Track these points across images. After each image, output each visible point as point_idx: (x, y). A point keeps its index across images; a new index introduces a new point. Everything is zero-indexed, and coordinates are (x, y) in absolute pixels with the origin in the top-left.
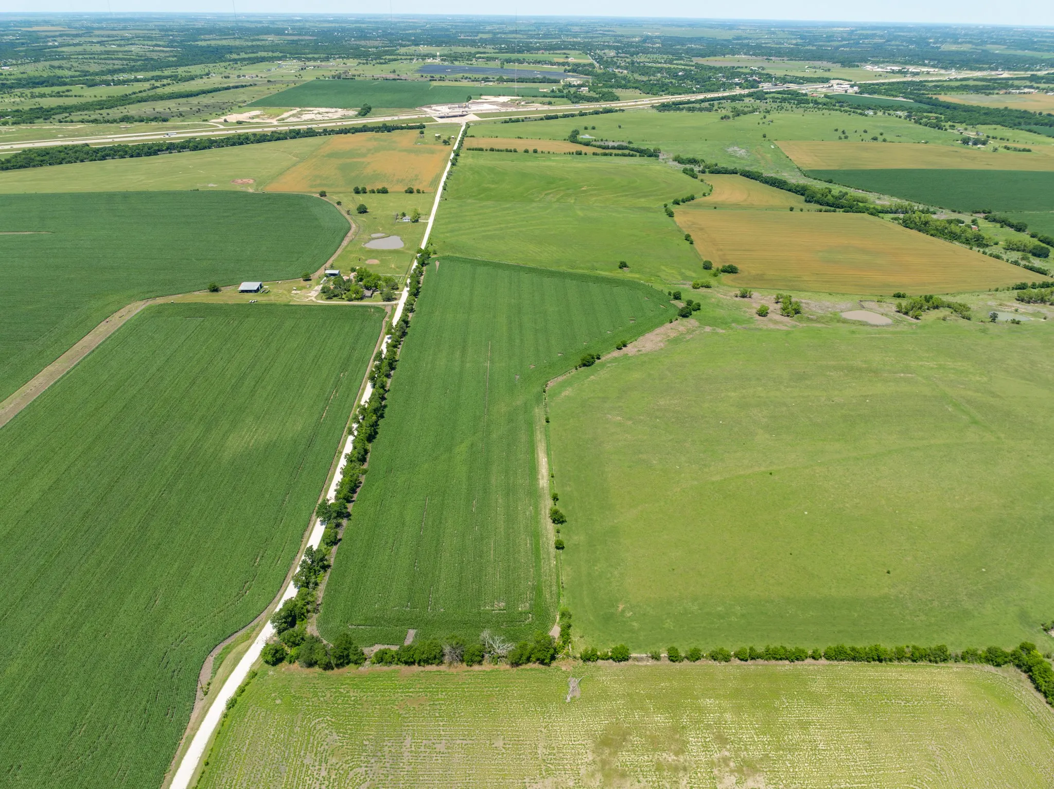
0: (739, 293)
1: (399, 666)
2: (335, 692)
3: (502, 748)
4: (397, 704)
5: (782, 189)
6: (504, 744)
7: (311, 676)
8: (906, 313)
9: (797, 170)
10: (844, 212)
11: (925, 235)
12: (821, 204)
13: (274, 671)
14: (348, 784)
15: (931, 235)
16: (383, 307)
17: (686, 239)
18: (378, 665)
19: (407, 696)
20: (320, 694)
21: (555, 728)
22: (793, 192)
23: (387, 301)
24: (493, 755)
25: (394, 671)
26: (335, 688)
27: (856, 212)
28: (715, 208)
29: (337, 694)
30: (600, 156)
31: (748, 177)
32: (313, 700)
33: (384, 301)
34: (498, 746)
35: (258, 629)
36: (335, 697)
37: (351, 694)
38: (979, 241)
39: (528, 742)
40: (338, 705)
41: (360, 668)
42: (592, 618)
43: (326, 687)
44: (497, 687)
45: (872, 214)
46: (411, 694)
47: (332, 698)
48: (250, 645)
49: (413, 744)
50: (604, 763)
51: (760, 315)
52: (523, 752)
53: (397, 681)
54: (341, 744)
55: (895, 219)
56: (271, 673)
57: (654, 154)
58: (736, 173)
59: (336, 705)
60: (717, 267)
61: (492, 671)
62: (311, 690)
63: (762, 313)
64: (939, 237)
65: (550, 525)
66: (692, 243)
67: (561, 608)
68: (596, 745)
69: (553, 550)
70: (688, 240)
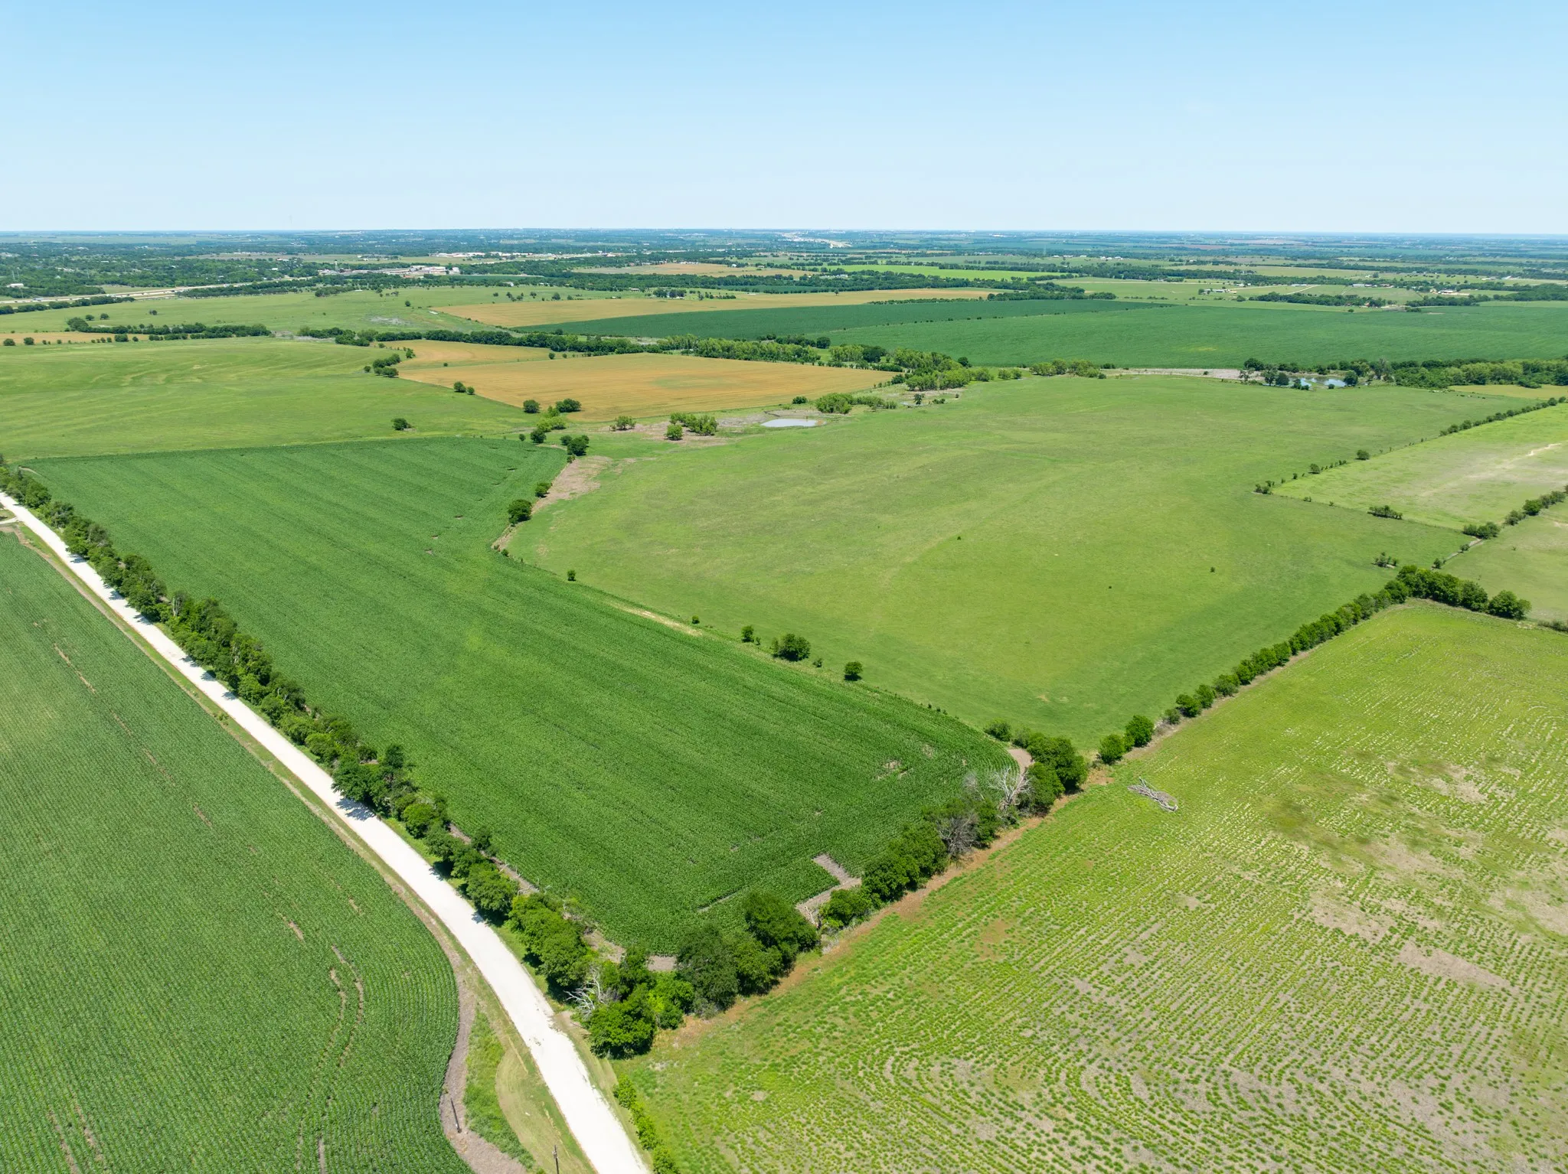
0: (615, 424)
1: (883, 910)
2: (844, 1010)
3: (1207, 905)
4: (973, 954)
5: (506, 344)
6: (1199, 898)
7: (752, 1017)
8: (832, 411)
10: (618, 353)
11: (737, 361)
12: (579, 351)
13: (659, 1059)
14: (1111, 1105)
17: (457, 391)
18: (845, 930)
19: (968, 936)
20: (818, 1030)
21: (1215, 845)
22: (525, 345)
24: (1212, 920)
25: (889, 919)
26: (832, 1004)
27: (632, 352)
28: (446, 365)
29: (852, 1009)
30: (163, 340)
31: (441, 339)
32: (822, 1046)
34: (1196, 906)
35: (494, 1024)
36: (857, 1015)
37: (876, 992)
38: (802, 357)
39: (1219, 878)
40: (883, 1021)
41: (825, 950)
43: (811, 1013)
44: (1067, 848)
45: (654, 352)
46: (969, 930)
47: (853, 1020)
48: (528, 1059)
49: (1096, 982)
50: (1325, 843)
51: (672, 439)
52: (1233, 892)
53: (917, 928)
54: (993, 1066)
55: (686, 353)
56: (660, 1066)
57: (258, 332)
58: (420, 338)
59: (879, 1024)
60: (544, 408)
61: (1026, 837)
62: (791, 1036)
63: (674, 436)
64: (756, 360)
65: (795, 665)
66: (471, 392)
67: (980, 729)
68: (1284, 831)
69: (850, 684)
70: (463, 391)
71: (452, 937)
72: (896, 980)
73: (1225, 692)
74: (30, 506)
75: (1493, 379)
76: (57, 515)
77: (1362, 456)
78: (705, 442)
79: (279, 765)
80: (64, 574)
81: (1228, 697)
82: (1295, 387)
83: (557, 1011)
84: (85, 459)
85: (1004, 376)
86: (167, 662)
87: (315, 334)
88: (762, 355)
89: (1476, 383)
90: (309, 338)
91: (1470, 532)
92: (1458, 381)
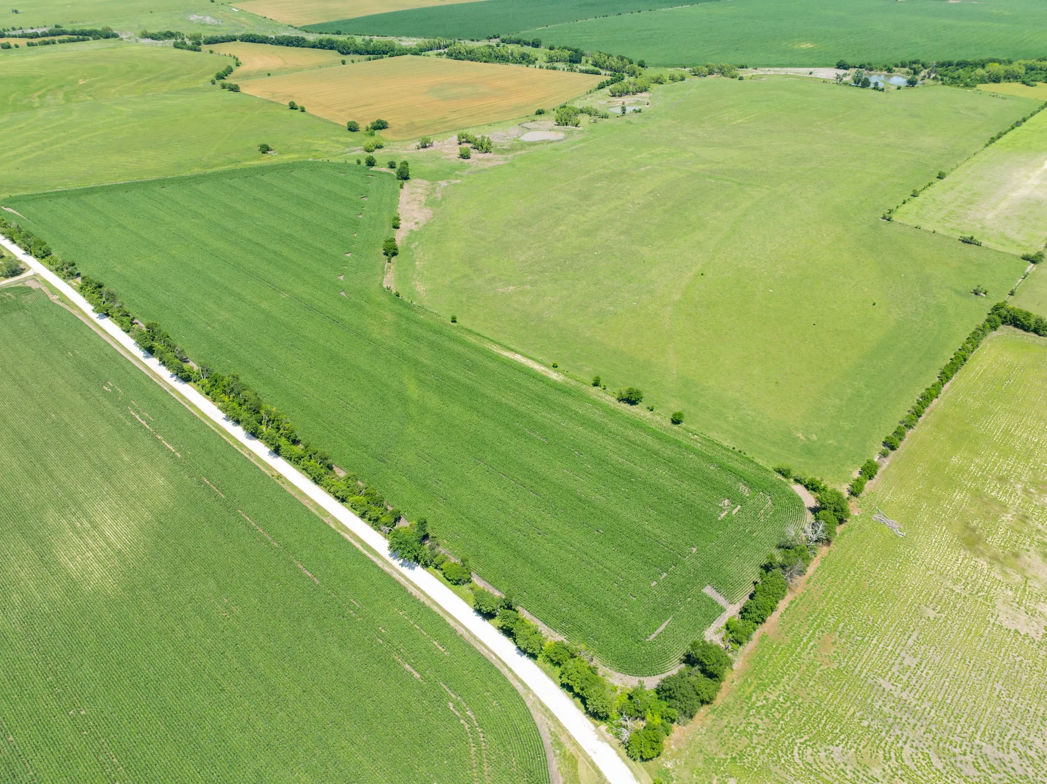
0: (419, 143)
1: (758, 632)
2: (759, 713)
3: (940, 615)
4: (819, 663)
5: (303, 47)
6: (934, 609)
7: (709, 722)
8: (566, 123)
9: (290, 28)
10: (390, 56)
11: (478, 63)
12: (361, 54)
13: (667, 759)
14: (924, 775)
15: (485, 62)
16: (21, 285)
17: (292, 108)
18: (740, 648)
19: (812, 649)
20: (749, 729)
21: (933, 563)
22: (318, 48)
23: (12, 276)
24: (945, 627)
25: (763, 638)
26: (751, 708)
27: (400, 55)
28: (269, 75)
29: (763, 711)
30: (39, 46)
31: (251, 41)
32: (755, 741)
33: (7, 277)
34: (934, 616)
35: (563, 739)
36: (767, 716)
37: (772, 697)
38: (525, 59)
39: (941, 592)
40: (783, 720)
41: (735, 666)
42: (800, 460)
43: (741, 716)
44: (849, 572)
45: (416, 54)
46: (811, 644)
47: (766, 720)
48: (593, 764)
49: (892, 681)
50: (995, 558)
51: (464, 158)
52: (952, 603)
53: (781, 644)
54: (853, 750)
55: (440, 54)
56: (669, 765)
57: (108, 35)
58: (235, 40)
59: (781, 722)
60: (362, 126)
61: (823, 563)
62: (736, 735)
63: (465, 156)
64: (493, 62)
65: (633, 409)
66: (303, 110)
67: (770, 469)
68: (970, 550)
69: (676, 427)
70: (296, 109)
71: (511, 670)
72: (780, 687)
73: (909, 427)
74: (36, 256)
75: (1005, 78)
76: (65, 270)
77: (941, 176)
78: (488, 160)
79: (336, 521)
80: (99, 333)
81: (912, 430)
82: (874, 88)
83: (597, 726)
84: (48, 196)
85: (673, 79)
86: (214, 422)
87: (153, 37)
88: (497, 57)
89: (994, 81)
90: (150, 40)
91: (1026, 258)
92: (983, 81)
